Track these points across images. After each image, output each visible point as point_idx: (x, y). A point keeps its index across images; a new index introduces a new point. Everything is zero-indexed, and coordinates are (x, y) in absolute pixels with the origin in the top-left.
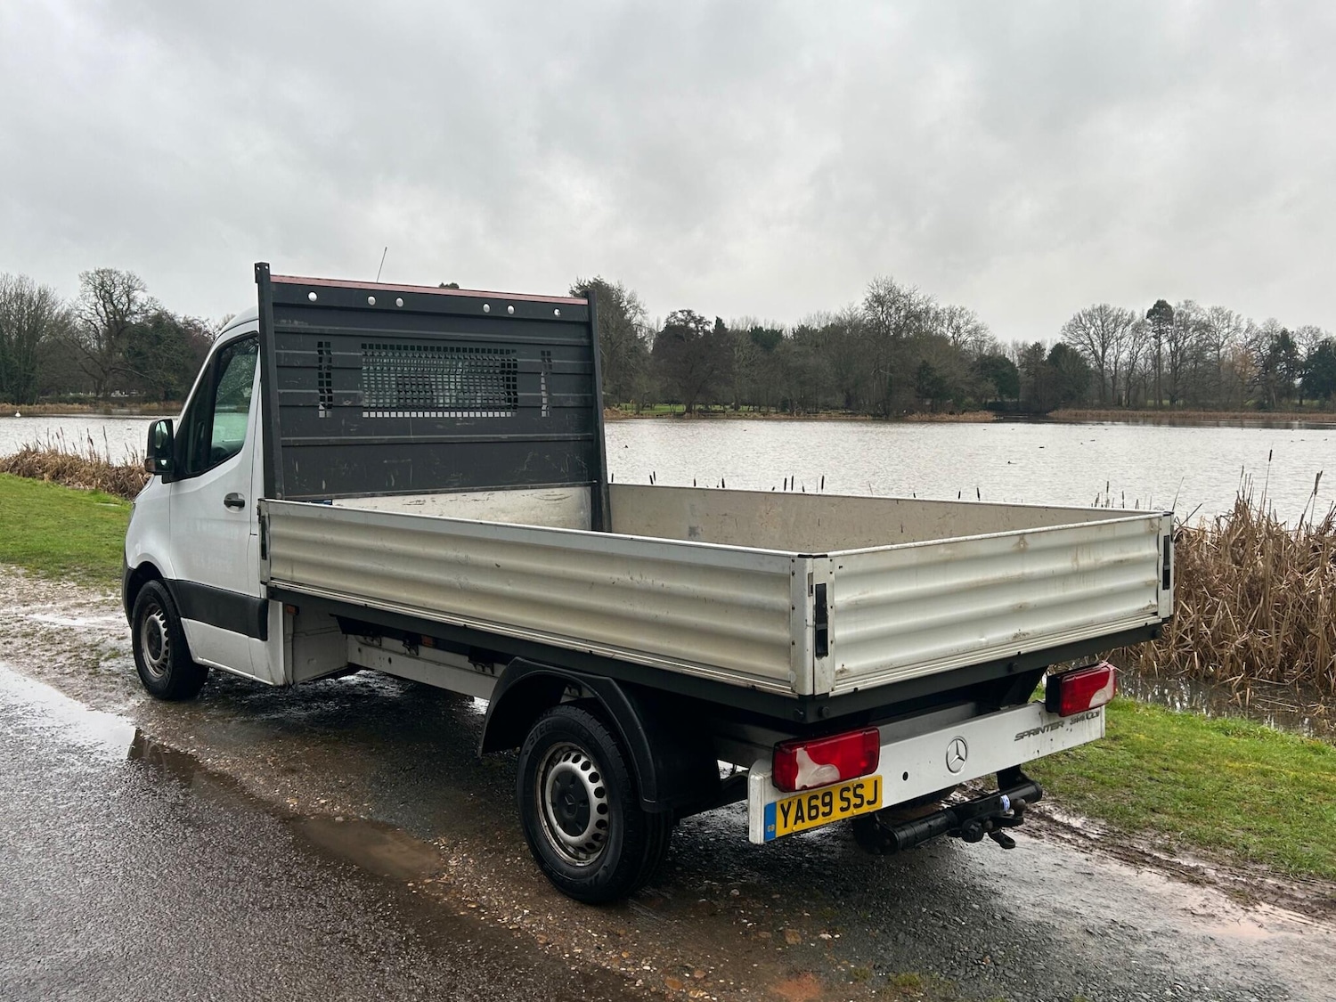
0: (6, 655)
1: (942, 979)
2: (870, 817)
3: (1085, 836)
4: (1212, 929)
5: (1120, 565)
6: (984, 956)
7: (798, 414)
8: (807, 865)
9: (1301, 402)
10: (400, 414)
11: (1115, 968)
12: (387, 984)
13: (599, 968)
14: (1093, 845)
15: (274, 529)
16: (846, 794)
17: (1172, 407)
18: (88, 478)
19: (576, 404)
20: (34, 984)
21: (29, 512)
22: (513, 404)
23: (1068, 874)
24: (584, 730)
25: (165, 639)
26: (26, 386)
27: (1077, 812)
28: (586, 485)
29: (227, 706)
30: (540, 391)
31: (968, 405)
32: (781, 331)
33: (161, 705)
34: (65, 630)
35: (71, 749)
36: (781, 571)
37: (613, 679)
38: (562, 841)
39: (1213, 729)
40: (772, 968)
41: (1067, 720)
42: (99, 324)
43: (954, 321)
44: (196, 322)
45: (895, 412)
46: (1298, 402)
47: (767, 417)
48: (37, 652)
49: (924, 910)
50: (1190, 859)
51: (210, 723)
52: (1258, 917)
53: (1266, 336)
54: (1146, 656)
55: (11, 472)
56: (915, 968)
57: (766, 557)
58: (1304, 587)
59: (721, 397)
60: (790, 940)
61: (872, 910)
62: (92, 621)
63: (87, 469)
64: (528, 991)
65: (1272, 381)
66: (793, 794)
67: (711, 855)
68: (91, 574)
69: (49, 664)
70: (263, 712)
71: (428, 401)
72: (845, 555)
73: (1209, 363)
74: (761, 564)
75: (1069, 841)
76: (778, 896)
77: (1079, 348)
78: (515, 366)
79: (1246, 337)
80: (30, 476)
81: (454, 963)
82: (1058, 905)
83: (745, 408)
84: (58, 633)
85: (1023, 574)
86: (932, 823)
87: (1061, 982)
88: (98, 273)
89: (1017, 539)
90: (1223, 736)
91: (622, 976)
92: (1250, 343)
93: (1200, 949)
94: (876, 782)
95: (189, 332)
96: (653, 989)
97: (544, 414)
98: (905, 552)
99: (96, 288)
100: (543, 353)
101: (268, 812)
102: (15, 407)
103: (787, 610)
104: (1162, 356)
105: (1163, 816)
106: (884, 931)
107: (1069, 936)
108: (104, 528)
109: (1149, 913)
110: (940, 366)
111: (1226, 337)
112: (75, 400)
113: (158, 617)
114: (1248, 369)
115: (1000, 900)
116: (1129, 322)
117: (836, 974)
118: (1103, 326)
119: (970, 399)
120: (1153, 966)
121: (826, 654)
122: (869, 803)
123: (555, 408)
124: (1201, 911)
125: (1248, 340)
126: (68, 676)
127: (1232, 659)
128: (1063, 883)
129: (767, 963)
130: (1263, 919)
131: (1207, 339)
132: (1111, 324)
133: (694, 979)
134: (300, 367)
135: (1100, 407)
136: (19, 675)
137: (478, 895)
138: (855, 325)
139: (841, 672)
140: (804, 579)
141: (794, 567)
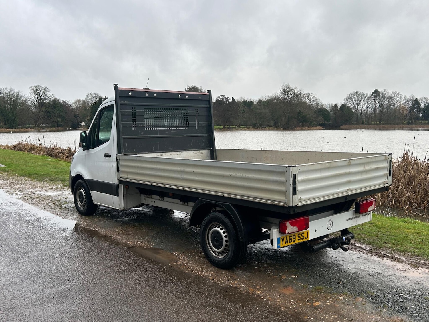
0: (33, 203)
1: (328, 287)
2: (306, 242)
3: (366, 250)
4: (405, 274)
5: (377, 169)
6: (340, 281)
7: (259, 128)
8: (285, 258)
9: (422, 122)
10: (155, 129)
11: (378, 284)
12: (170, 290)
13: (229, 286)
14: (368, 252)
15: (121, 163)
16: (299, 236)
17: (380, 124)
18: (39, 151)
19: (206, 125)
20: (71, 290)
21: (26, 162)
22: (188, 125)
23: (362, 260)
24: (221, 219)
25: (84, 197)
26: (13, 123)
27: (362, 243)
28: (209, 149)
29: (103, 217)
30: (195, 121)
31: (314, 124)
32: (253, 101)
33: (84, 217)
34: (48, 196)
35: (60, 229)
36: (282, 171)
37: (230, 204)
38: (214, 251)
39: (400, 221)
40: (279, 285)
41: (361, 215)
42: (35, 103)
43: (309, 97)
44: (66, 102)
45: (290, 127)
46: (421, 122)
47: (249, 129)
48: (42, 202)
49: (321, 269)
50: (397, 256)
51: (100, 222)
52: (419, 271)
53: (410, 100)
54: (377, 201)
55: (14, 150)
56: (320, 285)
57: (278, 167)
58: (427, 179)
59: (234, 123)
60: (283, 278)
61: (306, 270)
62: (55, 194)
63: (39, 149)
64: (210, 291)
65: (412, 115)
66: (285, 235)
67: (256, 256)
68: (51, 180)
69: (46, 206)
70: (115, 218)
71: (163, 125)
72: (301, 166)
73: (392, 109)
74: (276, 169)
75: (361, 251)
76: (278, 266)
77: (349, 105)
78: (188, 114)
79: (404, 101)
80: (20, 151)
81: (187, 285)
82: (360, 268)
83: (242, 126)
84: (47, 197)
85: (350, 172)
86: (323, 244)
87: (363, 288)
88: (35, 86)
89: (348, 161)
90: (404, 223)
91: (236, 288)
92: (405, 103)
93: (403, 279)
94: (308, 232)
95: (64, 105)
96: (246, 291)
97: (196, 128)
98: (317, 165)
99: (34, 91)
100: (196, 110)
101: (124, 246)
102: (10, 130)
103: (284, 182)
104: (376, 108)
105: (388, 244)
106: (310, 275)
107: (364, 276)
108: (50, 166)
109: (387, 270)
110: (305, 112)
111: (397, 101)
112: (29, 127)
113: (82, 191)
114: (404, 111)
115: (343, 267)
116: (366, 96)
117: (298, 287)
118: (357, 98)
119: (315, 123)
120: (389, 284)
121: (296, 194)
122: (306, 238)
123: (199, 126)
124: (402, 269)
125: (405, 102)
126: (53, 209)
127: (405, 201)
128: (361, 262)
129: (277, 284)
130: (421, 271)
131: (391, 102)
132: (360, 97)
133: (257, 288)
134: (127, 115)
135: (356, 124)
136: (38, 209)
137: (190, 267)
138: (277, 99)
139: (300, 199)
140: (290, 173)
141: (287, 169)
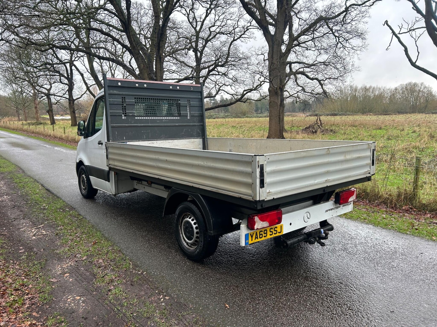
2: (279, 237)
5: (359, 158)
10: (146, 118)
15: (109, 150)
16: (271, 230)
19: (198, 115)
22: (179, 115)
25: (86, 181)
28: (201, 138)
30: (187, 111)
36: (249, 160)
37: (199, 194)
38: (186, 242)
41: (341, 206)
57: (244, 156)
66: (254, 231)
72: (270, 155)
74: (242, 158)
78: (180, 104)
85: (329, 161)
86: (299, 238)
89: (327, 150)
94: (281, 226)
97: (188, 118)
98: (290, 154)
100: (188, 100)
103: (251, 173)
113: (84, 176)
121: (264, 187)
122: (279, 233)
123: (191, 116)
134: (116, 104)
139: (269, 193)
140: (256, 163)
141: (253, 159)
